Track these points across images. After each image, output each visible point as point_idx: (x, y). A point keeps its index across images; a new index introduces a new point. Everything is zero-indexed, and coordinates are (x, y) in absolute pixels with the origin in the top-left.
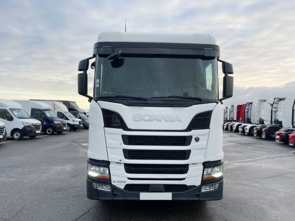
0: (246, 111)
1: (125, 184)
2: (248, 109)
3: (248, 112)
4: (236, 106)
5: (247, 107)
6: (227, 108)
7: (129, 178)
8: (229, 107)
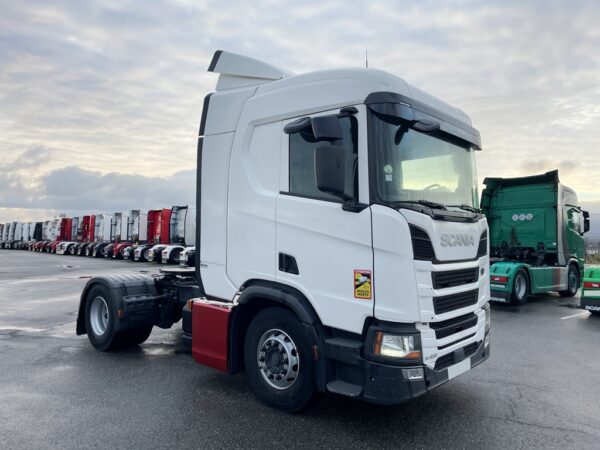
0: (172, 222)
1: (436, 359)
2: (175, 219)
3: (175, 224)
4: (145, 212)
5: (173, 216)
6: (118, 215)
7: (440, 348)
8: (126, 214)
